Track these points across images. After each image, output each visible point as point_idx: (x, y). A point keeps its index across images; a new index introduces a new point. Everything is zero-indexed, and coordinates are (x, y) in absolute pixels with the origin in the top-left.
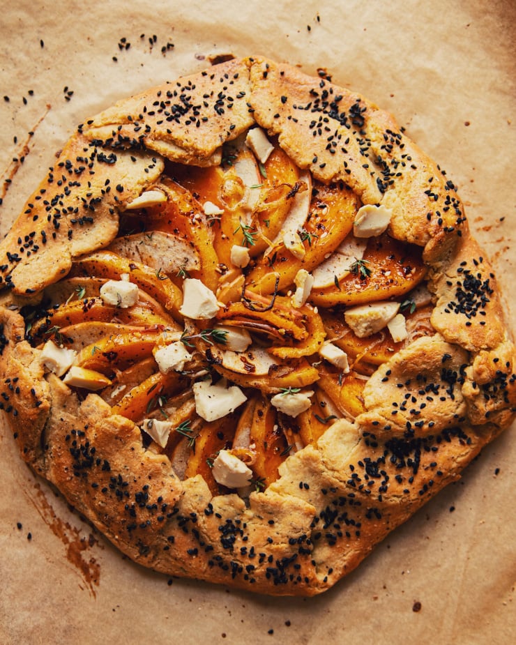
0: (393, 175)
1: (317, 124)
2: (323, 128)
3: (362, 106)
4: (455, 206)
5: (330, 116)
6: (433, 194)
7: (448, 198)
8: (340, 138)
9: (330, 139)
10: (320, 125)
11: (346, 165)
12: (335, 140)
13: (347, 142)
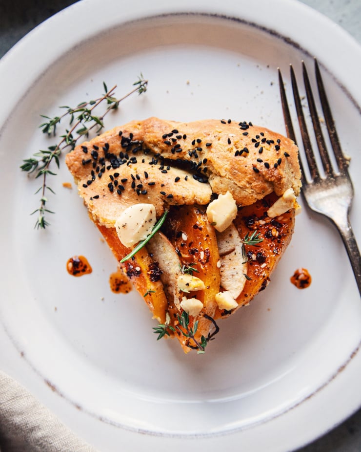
0: (200, 164)
1: (113, 184)
2: (120, 183)
3: (126, 135)
4: (264, 141)
5: (115, 168)
6: (242, 151)
7: (254, 141)
8: (138, 178)
9: (133, 186)
10: (116, 183)
11: (163, 193)
12: (137, 183)
13: (147, 176)
